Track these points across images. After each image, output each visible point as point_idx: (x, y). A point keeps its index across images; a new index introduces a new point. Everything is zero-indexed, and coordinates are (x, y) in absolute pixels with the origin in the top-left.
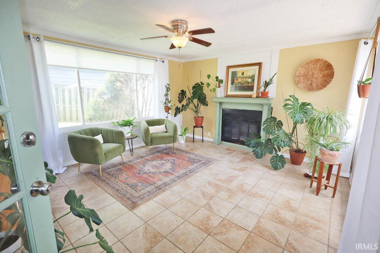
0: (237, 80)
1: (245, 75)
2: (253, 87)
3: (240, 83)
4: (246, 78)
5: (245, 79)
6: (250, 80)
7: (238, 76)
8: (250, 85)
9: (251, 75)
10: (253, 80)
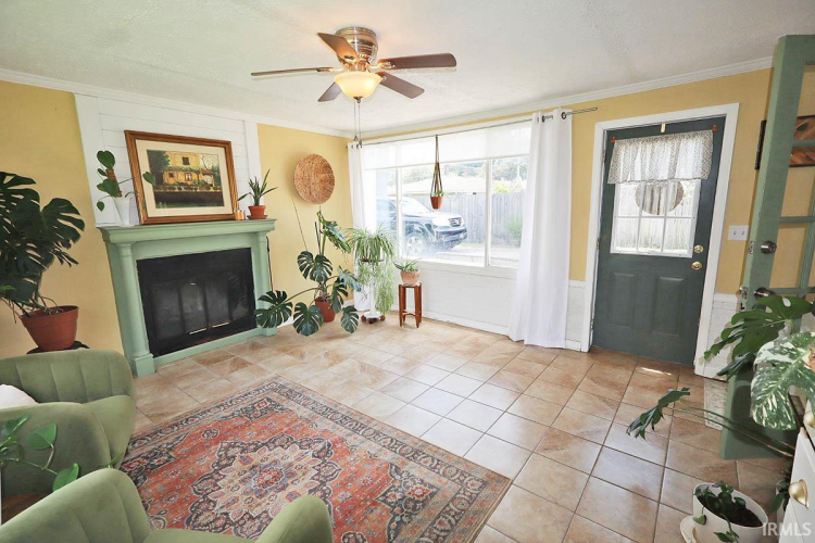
0: (171, 175)
1: (193, 165)
2: (221, 194)
3: (182, 184)
4: (198, 172)
5: (195, 176)
6: (209, 179)
7: (171, 164)
8: (212, 190)
9: (210, 167)
10: (218, 180)
